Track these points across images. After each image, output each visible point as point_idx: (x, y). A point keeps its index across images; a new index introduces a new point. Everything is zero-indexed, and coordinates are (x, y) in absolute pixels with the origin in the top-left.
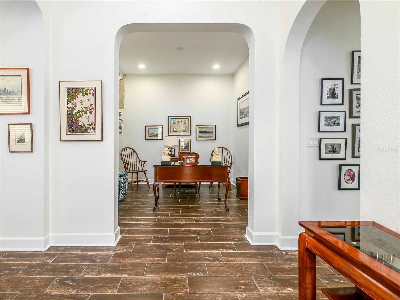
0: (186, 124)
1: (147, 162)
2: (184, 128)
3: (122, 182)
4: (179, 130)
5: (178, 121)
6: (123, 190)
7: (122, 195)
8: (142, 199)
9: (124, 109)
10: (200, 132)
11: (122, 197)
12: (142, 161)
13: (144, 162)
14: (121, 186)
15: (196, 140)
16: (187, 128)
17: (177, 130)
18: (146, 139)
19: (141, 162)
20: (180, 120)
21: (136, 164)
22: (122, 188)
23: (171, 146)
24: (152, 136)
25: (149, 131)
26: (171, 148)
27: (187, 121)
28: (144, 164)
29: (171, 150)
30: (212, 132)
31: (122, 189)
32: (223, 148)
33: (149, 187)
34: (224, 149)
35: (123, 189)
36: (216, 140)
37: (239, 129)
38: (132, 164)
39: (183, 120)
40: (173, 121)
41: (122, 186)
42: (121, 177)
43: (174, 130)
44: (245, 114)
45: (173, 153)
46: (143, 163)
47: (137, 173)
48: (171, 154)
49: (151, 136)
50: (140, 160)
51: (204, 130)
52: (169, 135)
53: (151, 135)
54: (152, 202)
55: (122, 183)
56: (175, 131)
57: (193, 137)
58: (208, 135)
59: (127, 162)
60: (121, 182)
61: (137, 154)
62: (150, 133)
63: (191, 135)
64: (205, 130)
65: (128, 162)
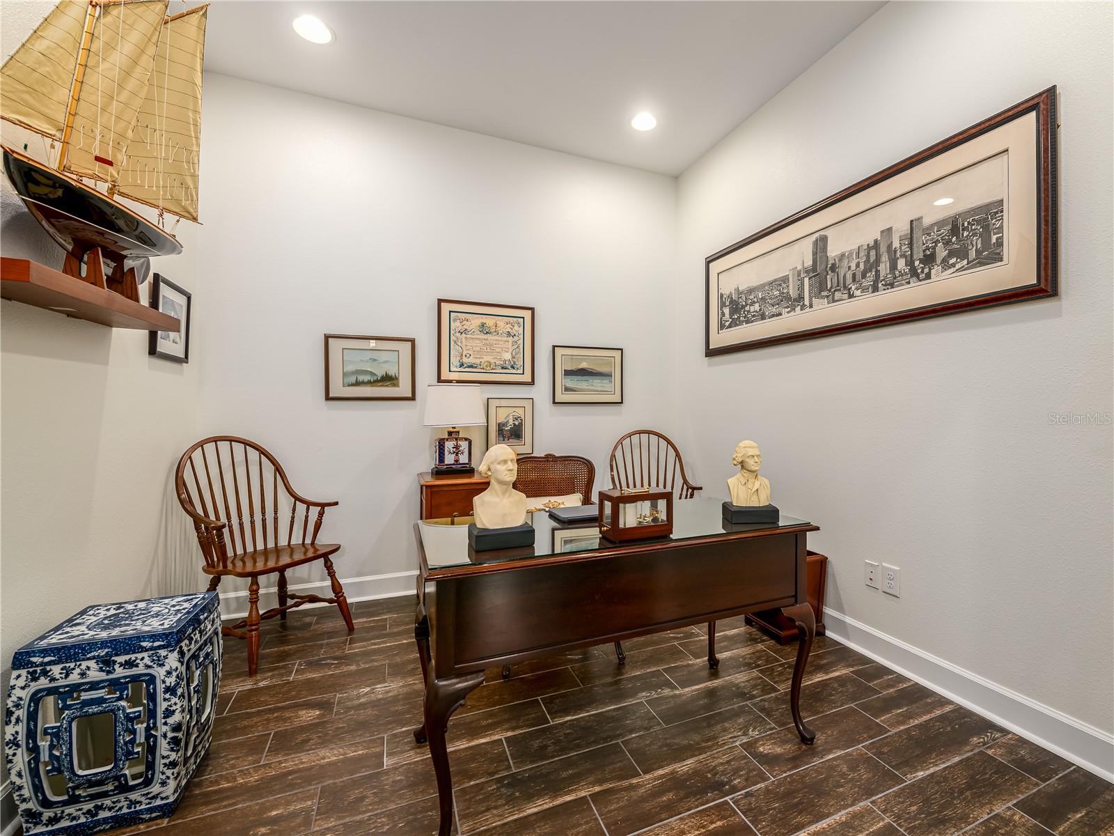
0: (516, 338)
1: (336, 503)
2: (508, 356)
3: (171, 681)
4: (483, 360)
5: (483, 325)
6: (175, 742)
7: (169, 773)
8: (324, 742)
9: (195, 219)
10: (568, 373)
11: (172, 784)
12: (309, 504)
13: (323, 506)
14: (160, 714)
15: (554, 402)
16: (516, 354)
17: (478, 361)
18: (328, 398)
19: (301, 508)
20: (490, 322)
21: (276, 519)
22: (165, 728)
23: (454, 428)
24: (357, 384)
25: (345, 360)
26: (454, 436)
27: (516, 327)
28: (321, 514)
29: (457, 447)
30: (609, 375)
31: (170, 735)
32: (649, 432)
33: (351, 628)
34: (654, 438)
35: (177, 728)
36: (622, 403)
37: (709, 365)
38: (252, 523)
39: (501, 323)
40: (458, 323)
41: (169, 713)
42: (163, 653)
43: (465, 360)
44: (749, 311)
45: (463, 459)
46: (314, 511)
47: (282, 570)
48: (457, 461)
49: (352, 385)
50: (297, 499)
51: (580, 367)
52: (439, 380)
53: (353, 379)
54: (395, 760)
55: (171, 690)
56: (469, 367)
57: (541, 391)
58: (597, 383)
59: (218, 518)
60: (160, 688)
61: (278, 469)
62: (350, 368)
63: (532, 383)
64: (584, 365)
65: (223, 519)
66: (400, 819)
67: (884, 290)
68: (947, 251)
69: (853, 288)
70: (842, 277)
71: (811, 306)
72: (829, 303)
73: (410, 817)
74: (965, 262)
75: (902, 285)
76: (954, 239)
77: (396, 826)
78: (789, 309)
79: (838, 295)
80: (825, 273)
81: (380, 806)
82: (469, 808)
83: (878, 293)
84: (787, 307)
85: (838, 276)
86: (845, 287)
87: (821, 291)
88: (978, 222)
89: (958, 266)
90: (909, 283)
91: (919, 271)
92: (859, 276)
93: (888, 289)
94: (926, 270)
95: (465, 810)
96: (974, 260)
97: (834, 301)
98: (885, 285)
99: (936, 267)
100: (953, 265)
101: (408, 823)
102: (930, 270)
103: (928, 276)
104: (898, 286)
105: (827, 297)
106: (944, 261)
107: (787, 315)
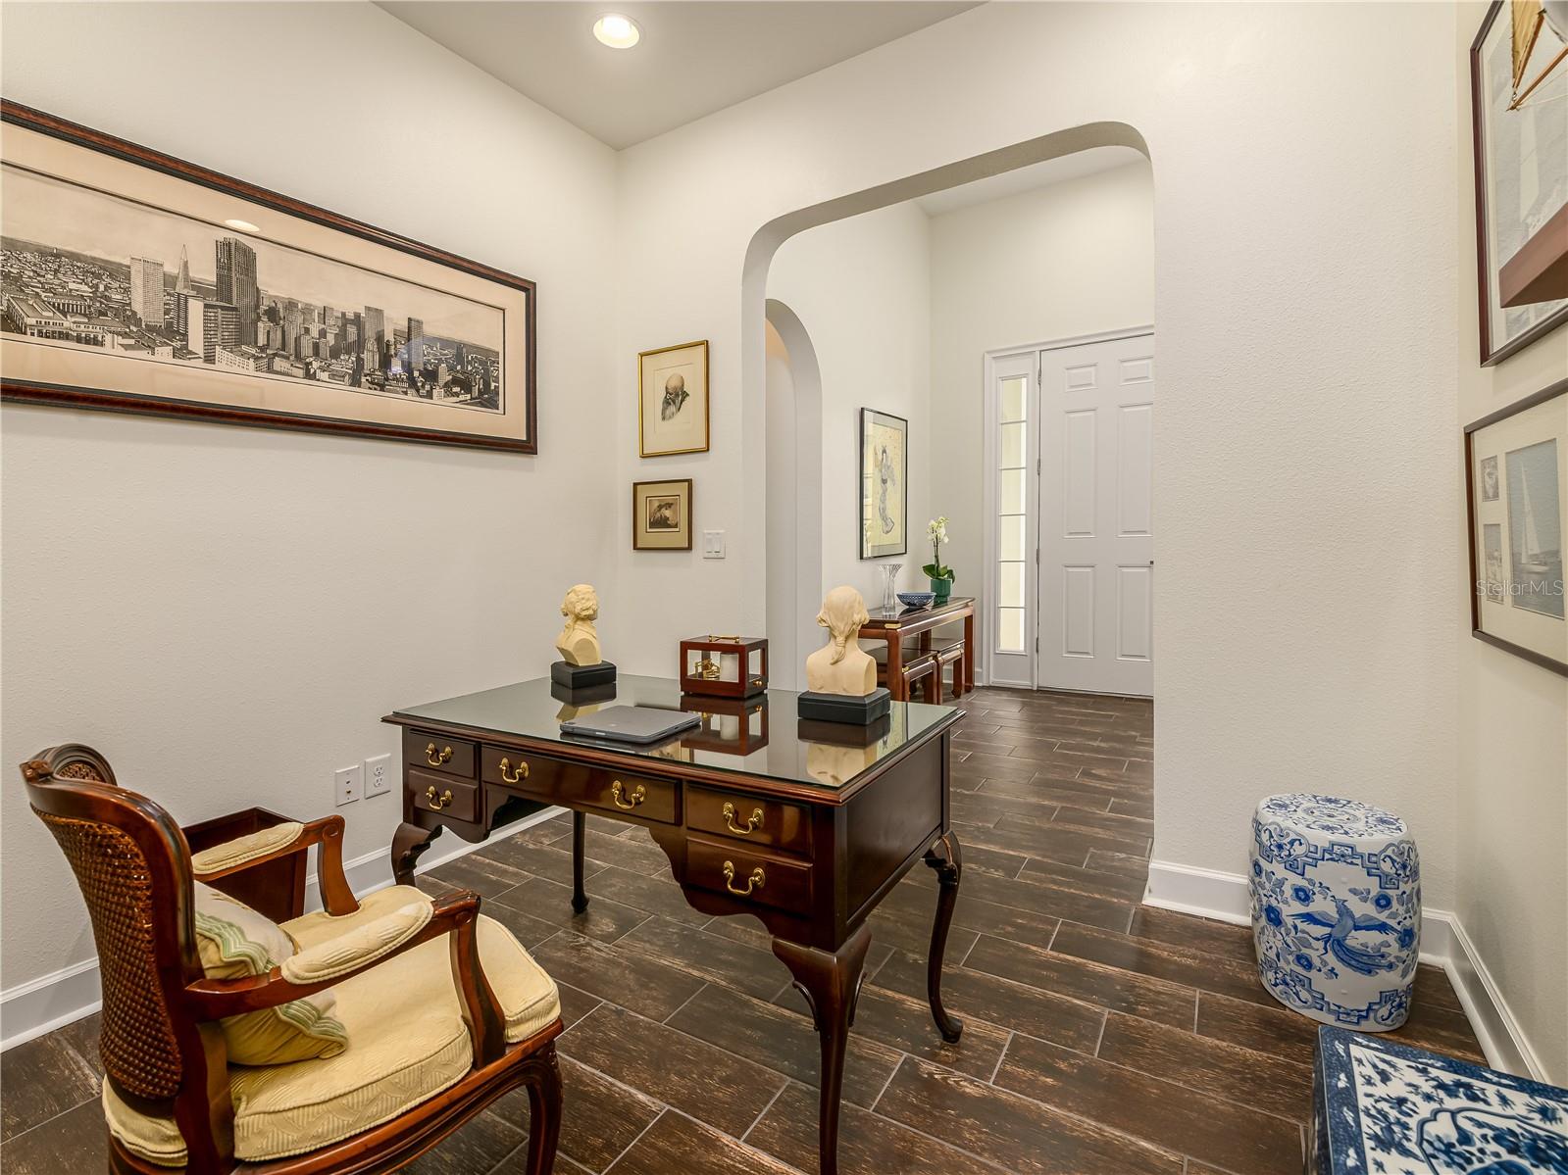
66: (949, 1121)
67: (370, 389)
68: (451, 377)
69: (315, 365)
70: (293, 341)
71: (209, 359)
72: (258, 369)
73: (937, 1114)
74: (469, 396)
75: (397, 393)
76: (459, 367)
77: (958, 1116)
78: (132, 342)
79: (279, 364)
80: (253, 316)
81: (962, 1159)
82: (875, 1074)
83: (358, 389)
84: (125, 335)
85: (283, 332)
86: (298, 357)
87: (239, 342)
88: (481, 363)
89: (462, 398)
90: (406, 393)
91: (419, 384)
92: (324, 351)
93: (375, 389)
94: (427, 387)
95: (879, 1075)
96: (476, 398)
97: (270, 370)
98: (371, 383)
99: (438, 388)
100: (457, 395)
101: (944, 1108)
102: (432, 389)
103: (430, 395)
104: (389, 391)
105: (257, 358)
106: (446, 385)
107: (121, 351)
